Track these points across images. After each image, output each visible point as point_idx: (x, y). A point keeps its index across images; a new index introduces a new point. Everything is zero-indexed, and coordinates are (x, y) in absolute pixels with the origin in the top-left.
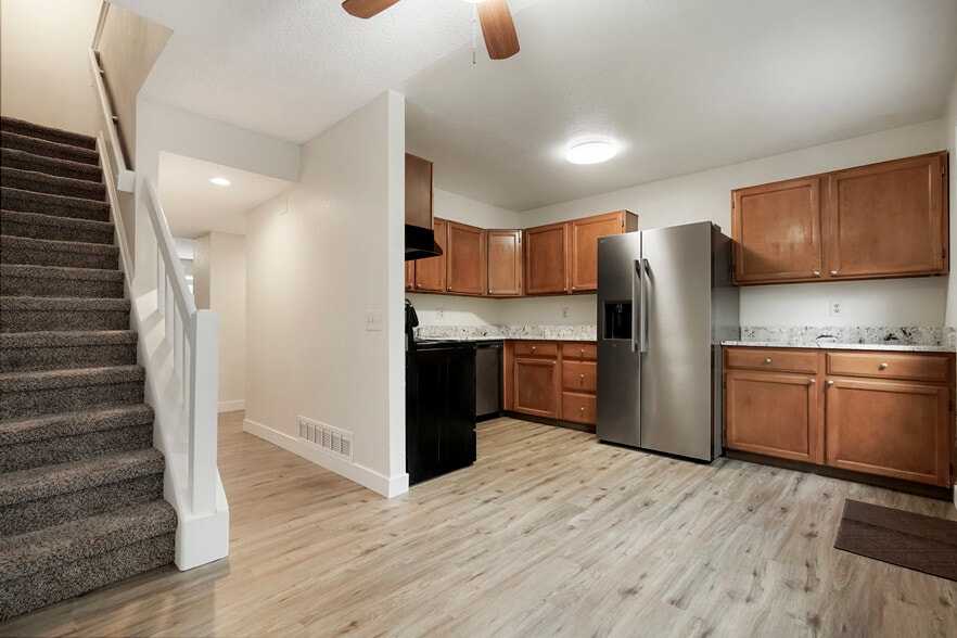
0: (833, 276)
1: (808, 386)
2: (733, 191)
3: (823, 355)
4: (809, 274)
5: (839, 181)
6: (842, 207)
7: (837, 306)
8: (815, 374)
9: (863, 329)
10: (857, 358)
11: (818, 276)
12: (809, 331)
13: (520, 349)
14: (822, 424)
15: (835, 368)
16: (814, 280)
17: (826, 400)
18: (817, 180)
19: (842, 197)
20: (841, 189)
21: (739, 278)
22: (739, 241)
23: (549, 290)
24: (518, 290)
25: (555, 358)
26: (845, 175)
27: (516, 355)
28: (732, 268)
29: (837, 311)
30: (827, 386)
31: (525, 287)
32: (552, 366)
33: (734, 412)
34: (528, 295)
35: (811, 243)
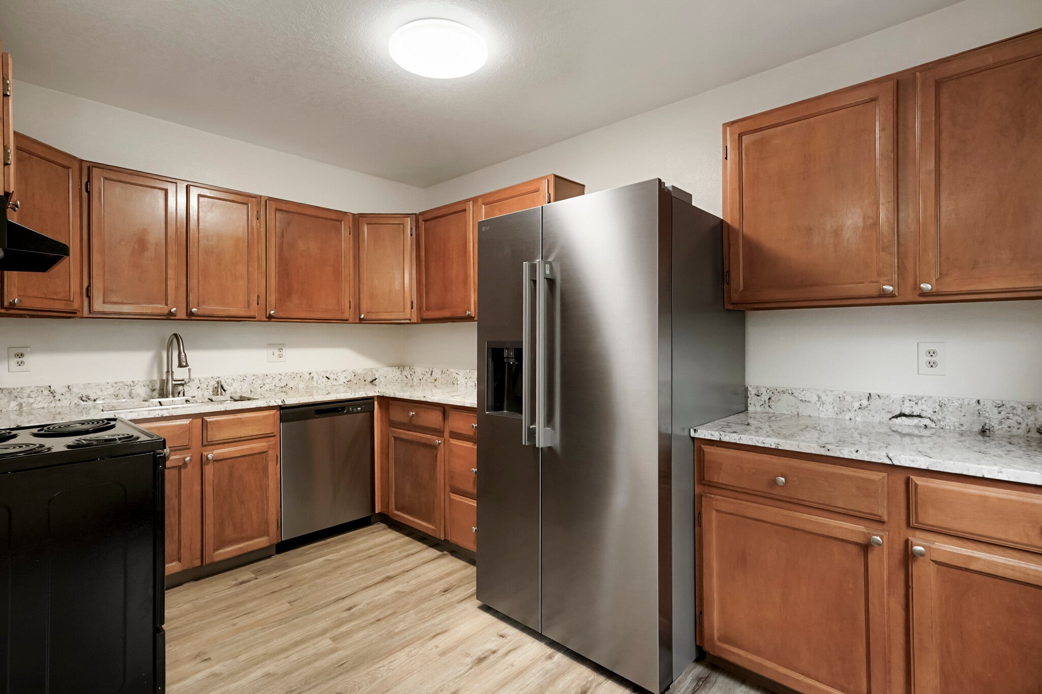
0: (923, 294)
1: (866, 547)
2: (725, 125)
3: (900, 480)
4: (871, 289)
5: (938, 84)
6: (945, 142)
7: (932, 353)
8: (883, 522)
9: (989, 405)
10: (985, 498)
11: (892, 295)
12: (875, 402)
13: (397, 415)
14: (898, 638)
15: (929, 516)
16: (882, 299)
17: (908, 587)
18: (891, 85)
19: (945, 120)
20: (945, 100)
21: (735, 297)
22: (736, 225)
23: (447, 314)
24: (410, 314)
25: (439, 432)
26: (953, 68)
27: (393, 424)
28: (722, 276)
29: (932, 365)
30: (908, 557)
31: (420, 309)
32: (435, 447)
33: (715, 580)
34: (424, 321)
35: (876, 223)
